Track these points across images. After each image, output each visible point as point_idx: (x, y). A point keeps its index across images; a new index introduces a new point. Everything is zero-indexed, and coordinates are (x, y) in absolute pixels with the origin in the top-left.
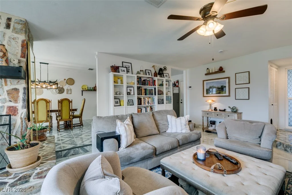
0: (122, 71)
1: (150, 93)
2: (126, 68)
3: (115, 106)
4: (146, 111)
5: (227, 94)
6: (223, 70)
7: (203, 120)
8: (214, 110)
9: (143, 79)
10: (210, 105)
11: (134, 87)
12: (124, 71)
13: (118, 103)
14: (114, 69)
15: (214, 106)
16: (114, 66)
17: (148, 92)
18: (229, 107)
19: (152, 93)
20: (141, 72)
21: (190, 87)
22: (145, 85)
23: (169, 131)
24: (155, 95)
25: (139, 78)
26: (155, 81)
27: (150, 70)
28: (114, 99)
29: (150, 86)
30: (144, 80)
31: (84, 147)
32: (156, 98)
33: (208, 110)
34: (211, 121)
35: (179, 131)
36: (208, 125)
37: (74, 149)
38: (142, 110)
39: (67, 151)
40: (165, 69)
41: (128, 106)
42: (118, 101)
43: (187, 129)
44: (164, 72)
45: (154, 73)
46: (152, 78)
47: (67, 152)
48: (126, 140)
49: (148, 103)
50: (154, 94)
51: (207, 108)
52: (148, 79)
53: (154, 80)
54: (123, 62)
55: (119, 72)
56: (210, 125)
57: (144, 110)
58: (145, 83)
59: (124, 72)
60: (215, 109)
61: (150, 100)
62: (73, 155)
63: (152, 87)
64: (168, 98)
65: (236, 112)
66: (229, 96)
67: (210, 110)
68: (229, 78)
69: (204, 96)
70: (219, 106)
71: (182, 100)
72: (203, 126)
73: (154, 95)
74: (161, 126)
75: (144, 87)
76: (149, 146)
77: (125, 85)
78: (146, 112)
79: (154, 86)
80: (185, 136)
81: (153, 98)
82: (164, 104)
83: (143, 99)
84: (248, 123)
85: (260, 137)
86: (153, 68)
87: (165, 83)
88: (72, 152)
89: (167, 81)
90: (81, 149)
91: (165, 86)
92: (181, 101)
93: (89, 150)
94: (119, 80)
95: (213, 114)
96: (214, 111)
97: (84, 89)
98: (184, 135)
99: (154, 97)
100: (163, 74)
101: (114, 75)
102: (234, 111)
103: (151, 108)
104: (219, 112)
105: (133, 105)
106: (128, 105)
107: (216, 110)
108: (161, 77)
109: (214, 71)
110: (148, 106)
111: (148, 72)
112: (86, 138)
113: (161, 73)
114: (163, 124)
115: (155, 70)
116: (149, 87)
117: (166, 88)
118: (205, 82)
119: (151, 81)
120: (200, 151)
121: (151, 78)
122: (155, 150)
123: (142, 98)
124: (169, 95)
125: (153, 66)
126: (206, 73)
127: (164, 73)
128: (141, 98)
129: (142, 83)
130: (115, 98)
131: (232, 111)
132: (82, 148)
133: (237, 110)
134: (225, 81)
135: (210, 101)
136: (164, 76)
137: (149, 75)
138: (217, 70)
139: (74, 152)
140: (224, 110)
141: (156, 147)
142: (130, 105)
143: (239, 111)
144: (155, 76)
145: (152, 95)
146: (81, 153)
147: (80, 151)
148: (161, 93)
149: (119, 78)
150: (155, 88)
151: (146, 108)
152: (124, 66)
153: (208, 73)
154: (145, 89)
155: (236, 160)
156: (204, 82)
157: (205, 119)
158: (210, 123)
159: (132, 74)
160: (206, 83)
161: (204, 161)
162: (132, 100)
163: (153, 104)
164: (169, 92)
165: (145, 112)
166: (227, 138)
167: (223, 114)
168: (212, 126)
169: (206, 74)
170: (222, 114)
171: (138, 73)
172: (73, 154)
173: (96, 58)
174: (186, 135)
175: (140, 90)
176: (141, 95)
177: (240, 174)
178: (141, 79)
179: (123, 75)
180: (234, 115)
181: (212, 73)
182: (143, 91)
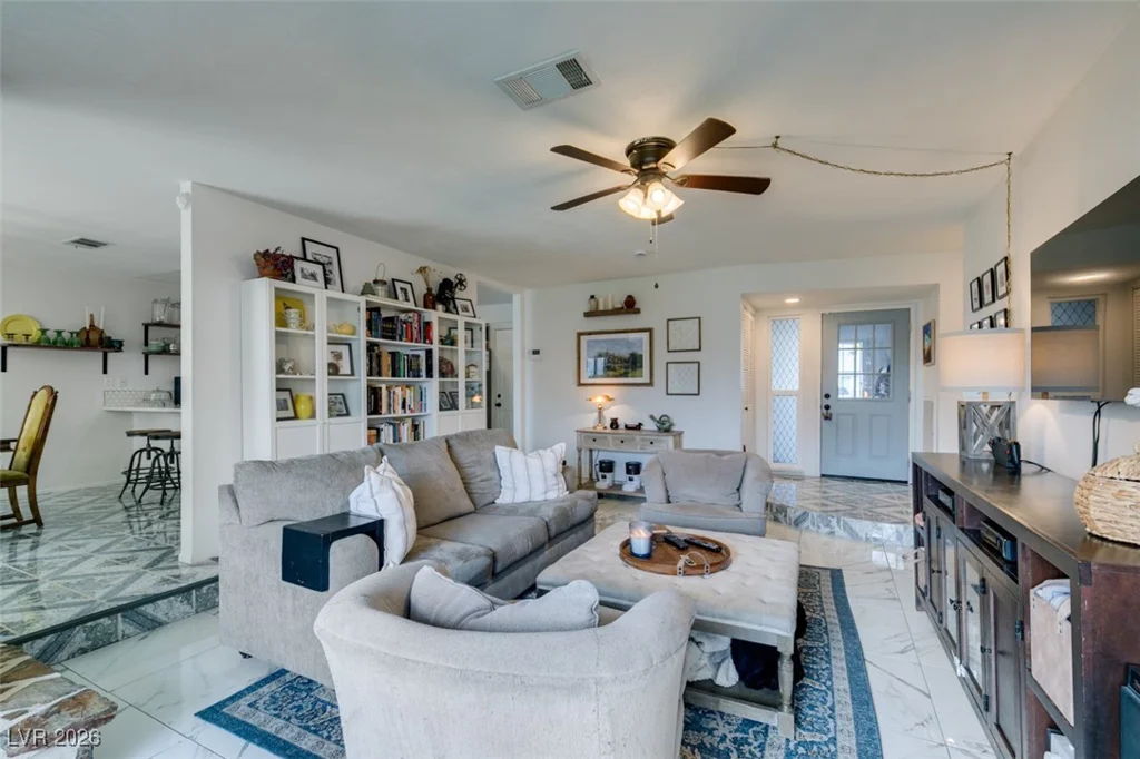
0: (305, 277)
1: (410, 369)
2: (321, 267)
3: (278, 420)
4: (397, 438)
5: (646, 379)
6: (636, 306)
7: (580, 459)
8: (612, 426)
9: (385, 314)
10: (600, 411)
11: (350, 345)
12: (313, 277)
13: (287, 409)
14: (276, 266)
15: (609, 415)
16: (272, 251)
17: (403, 365)
18: (652, 417)
19: (419, 370)
20: (380, 288)
21: (536, 352)
22: (394, 338)
23: (504, 499)
24: (429, 374)
25: (373, 310)
26: (428, 324)
27: (410, 284)
28: (278, 390)
29: (411, 341)
30: (390, 320)
31: (143, 608)
32: (432, 387)
33: (595, 428)
34: (601, 462)
35: (538, 497)
36: (591, 475)
37: (89, 624)
38: (382, 433)
39: (48, 638)
40: (461, 282)
41: (331, 419)
42: (285, 400)
43: (561, 486)
44: (458, 294)
45: (425, 296)
46: (419, 315)
47: (50, 645)
48: (404, 535)
49: (404, 407)
50: (424, 373)
51: (589, 422)
52: (403, 316)
53: (427, 320)
54: (303, 240)
55: (293, 280)
56: (600, 474)
57: (387, 432)
58: (393, 331)
59: (312, 283)
60: (614, 424)
61: (409, 394)
62: (83, 651)
63: (419, 349)
64: (471, 390)
65: (667, 430)
66: (651, 384)
67: (600, 429)
68: (650, 331)
69: (580, 384)
70: (626, 416)
71: (499, 396)
72: (580, 478)
73: (424, 378)
74: (477, 487)
75: (388, 346)
76: (475, 549)
77: (321, 335)
78: (394, 441)
79: (425, 342)
80: (560, 508)
81: (420, 388)
82: (457, 409)
83: (384, 393)
84: (713, 456)
85: (738, 489)
86: (420, 277)
87: (461, 334)
88: (79, 638)
89: (469, 327)
90: (123, 616)
91: (461, 347)
92: (498, 401)
93: (165, 619)
94: (292, 311)
95: (610, 438)
96: (609, 430)
97: (20, 339)
98: (558, 504)
99: (424, 386)
100: (453, 299)
101: (277, 289)
102: (665, 427)
103: (415, 427)
104: (624, 431)
105: (348, 414)
106: (330, 416)
107: (617, 427)
108: (448, 311)
109: (610, 308)
110: (401, 419)
111: (402, 289)
112: (119, 573)
113: (447, 298)
114: (484, 477)
115: (427, 284)
116: (405, 347)
117: (467, 352)
118: (584, 339)
119: (415, 325)
120: (639, 533)
121: (415, 311)
122: (494, 557)
123: (384, 387)
124: (474, 379)
125: (422, 270)
126: (587, 311)
127: (456, 296)
128: (380, 388)
129: (384, 329)
130: (281, 387)
131: (659, 429)
132: (129, 613)
133: (671, 425)
134: (641, 340)
135: (599, 400)
136: (455, 307)
137: (407, 300)
138: (620, 306)
139: (87, 639)
140: (639, 427)
141: (494, 547)
142: (339, 415)
143: (674, 429)
144: (426, 307)
145: (419, 376)
146: (126, 637)
147: (122, 625)
148: (448, 370)
149: (288, 304)
150: (429, 353)
151: (394, 425)
152: (309, 257)
153: (594, 309)
154: (394, 355)
155: (717, 543)
156: (582, 337)
157: (585, 456)
158: (598, 467)
159: (343, 291)
160: (588, 341)
161: (648, 557)
162: (342, 395)
163: (421, 411)
164: (472, 365)
165: (391, 442)
166: (669, 502)
167: (638, 438)
168: (604, 477)
169: (587, 315)
170: (634, 439)
171: (367, 290)
172: (81, 649)
173: (181, 205)
174: (562, 504)
175: (374, 355)
176: (379, 374)
177: (732, 568)
178: (379, 314)
179: (313, 296)
180: (664, 438)
181: (606, 313)
182: (386, 361)
